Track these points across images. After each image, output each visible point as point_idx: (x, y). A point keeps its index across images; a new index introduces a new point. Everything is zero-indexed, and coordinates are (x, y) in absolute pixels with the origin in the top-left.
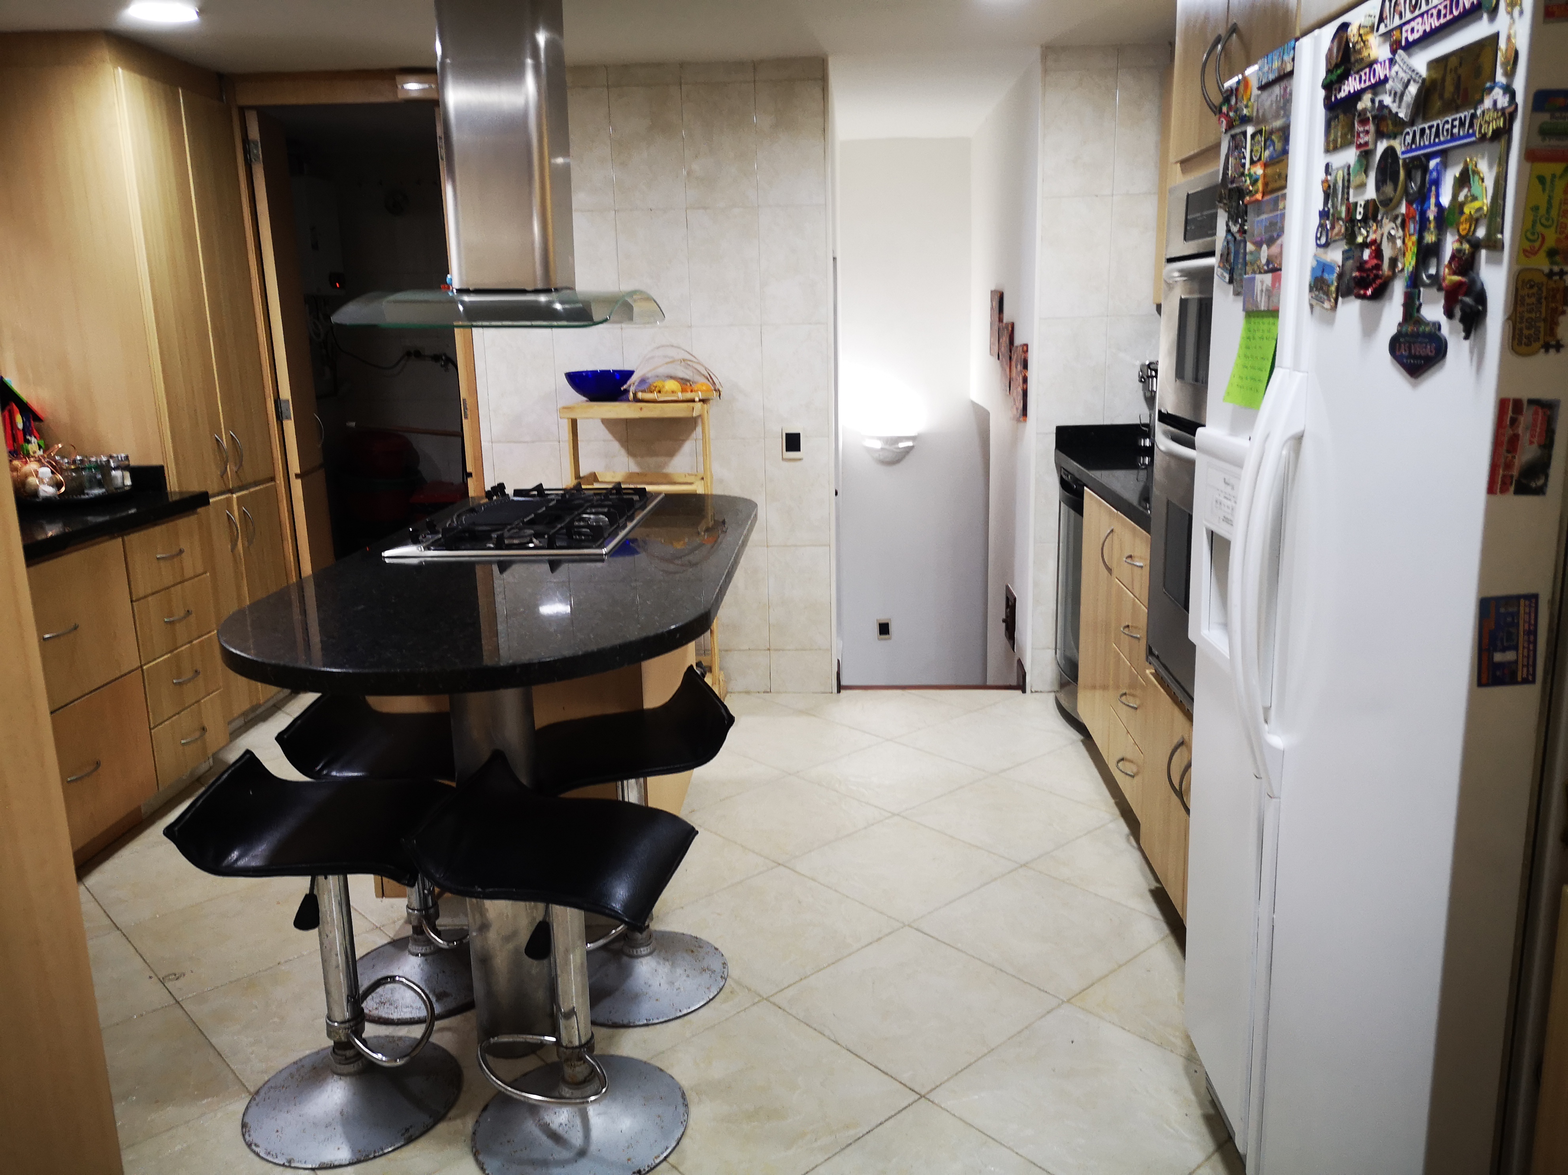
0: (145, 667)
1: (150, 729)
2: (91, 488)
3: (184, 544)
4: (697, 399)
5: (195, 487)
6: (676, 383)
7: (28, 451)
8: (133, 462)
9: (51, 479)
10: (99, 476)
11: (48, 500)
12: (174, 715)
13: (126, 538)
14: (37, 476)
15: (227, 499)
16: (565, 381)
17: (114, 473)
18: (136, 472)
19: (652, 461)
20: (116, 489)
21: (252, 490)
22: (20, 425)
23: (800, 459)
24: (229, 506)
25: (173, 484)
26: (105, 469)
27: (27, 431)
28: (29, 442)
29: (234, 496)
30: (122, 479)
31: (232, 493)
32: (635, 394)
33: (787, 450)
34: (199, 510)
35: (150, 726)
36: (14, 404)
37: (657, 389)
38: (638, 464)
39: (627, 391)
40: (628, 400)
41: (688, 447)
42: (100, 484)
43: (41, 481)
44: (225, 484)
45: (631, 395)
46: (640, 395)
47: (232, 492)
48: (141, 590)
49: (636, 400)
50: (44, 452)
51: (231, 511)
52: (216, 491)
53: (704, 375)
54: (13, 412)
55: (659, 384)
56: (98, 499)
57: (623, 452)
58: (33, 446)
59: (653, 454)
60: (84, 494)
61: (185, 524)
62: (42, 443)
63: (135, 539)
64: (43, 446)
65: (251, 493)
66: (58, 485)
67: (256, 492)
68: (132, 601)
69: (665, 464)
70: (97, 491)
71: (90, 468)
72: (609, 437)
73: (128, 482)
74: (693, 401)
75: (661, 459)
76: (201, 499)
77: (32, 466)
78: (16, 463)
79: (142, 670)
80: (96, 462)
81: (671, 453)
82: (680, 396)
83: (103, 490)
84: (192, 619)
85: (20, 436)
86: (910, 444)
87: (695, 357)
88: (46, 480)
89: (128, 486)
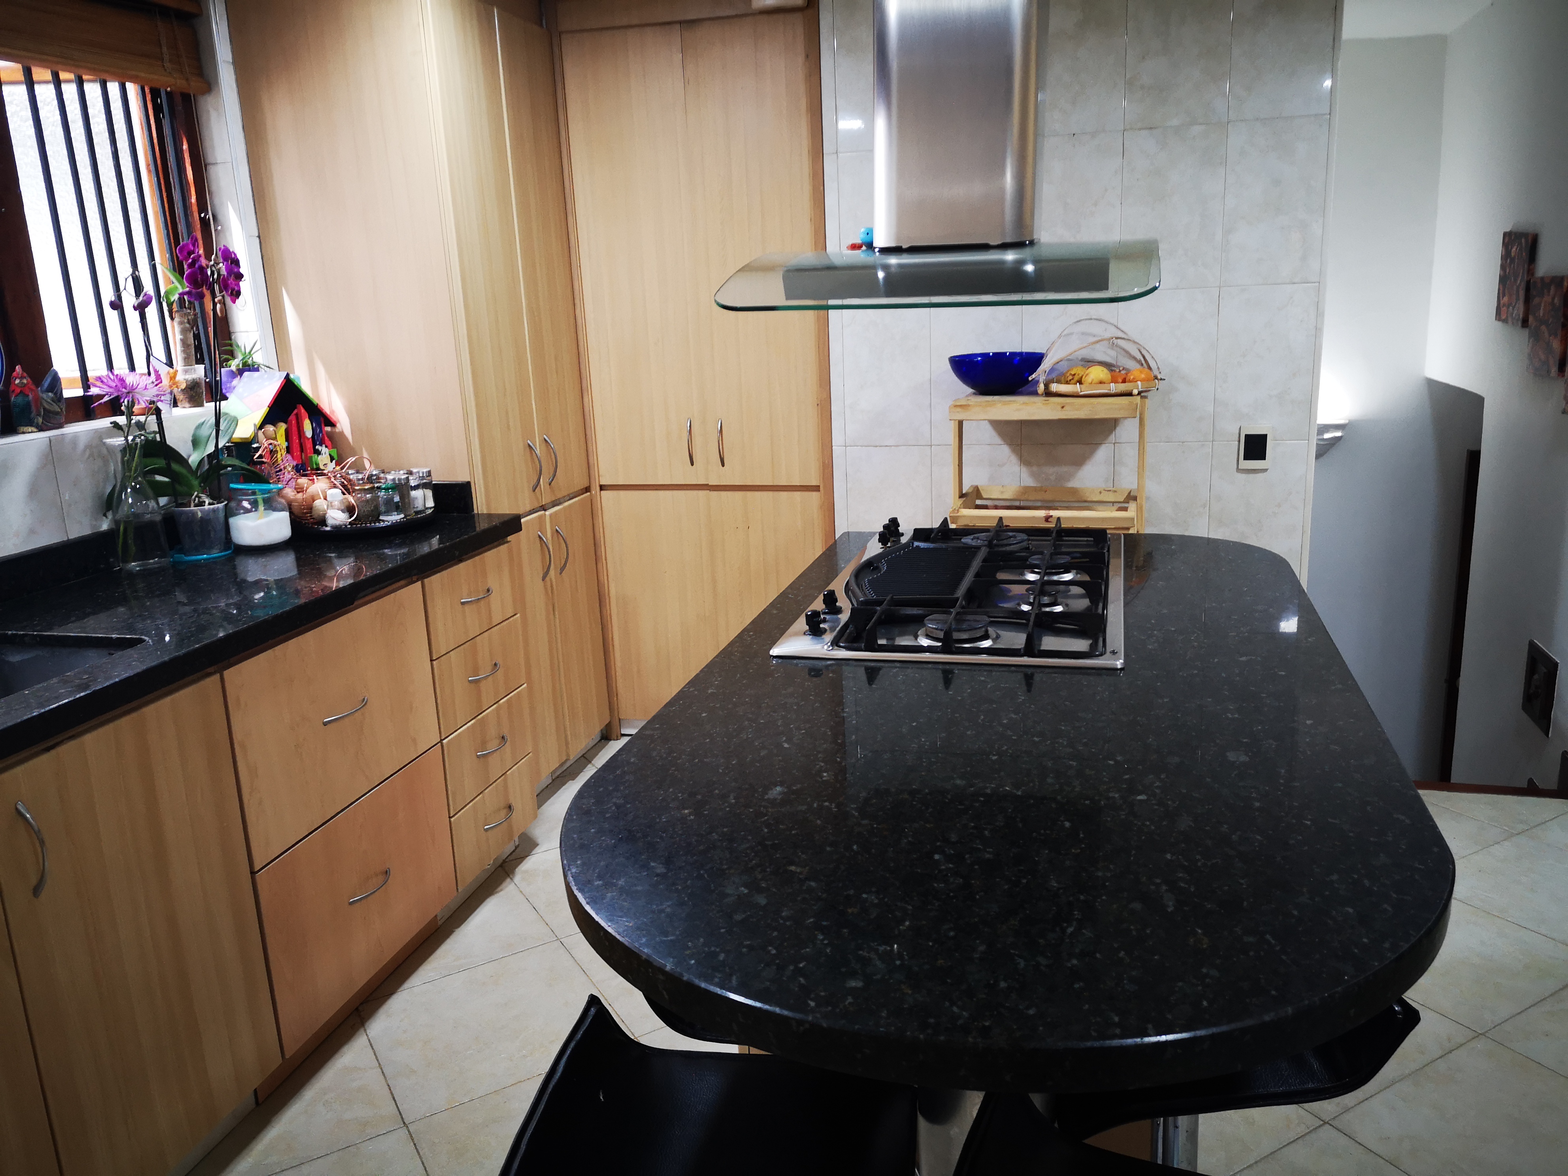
0: (444, 741)
1: (450, 817)
2: (388, 512)
3: (492, 582)
4: (1135, 392)
5: (505, 507)
6: (1105, 370)
7: (317, 464)
8: (436, 479)
9: (342, 502)
10: (397, 499)
11: (337, 529)
12: (479, 795)
13: (426, 580)
14: (325, 499)
15: (540, 517)
16: (948, 366)
17: (413, 493)
18: (441, 491)
19: (1052, 471)
20: (417, 513)
21: (566, 504)
22: (309, 433)
23: (1265, 470)
24: (542, 528)
25: (481, 504)
26: (402, 488)
27: (317, 440)
28: (318, 453)
29: (548, 513)
30: (424, 500)
31: (545, 510)
32: (1046, 386)
33: (1246, 458)
34: (509, 538)
35: (449, 814)
36: (302, 408)
37: (1076, 378)
38: (1033, 475)
39: (1036, 382)
40: (1035, 393)
41: (1103, 453)
42: (398, 508)
43: (330, 506)
44: (537, 499)
45: (1041, 388)
46: (1055, 387)
47: (544, 508)
48: (441, 647)
49: (1048, 394)
50: (337, 464)
51: (544, 533)
52: (528, 508)
53: (1135, 358)
54: (301, 417)
55: (1078, 371)
56: (395, 528)
57: (1014, 459)
58: (324, 458)
59: (1054, 461)
60: (379, 521)
61: (492, 557)
62: (334, 453)
63: (435, 581)
64: (335, 456)
65: (565, 508)
66: (350, 510)
67: (570, 506)
68: (432, 660)
69: (1070, 476)
70: (395, 518)
71: (387, 489)
72: (998, 440)
73: (430, 503)
74: (1130, 394)
75: (1065, 469)
76: (512, 525)
77: (319, 485)
78: (303, 481)
79: (442, 746)
80: (394, 480)
81: (1079, 461)
82: (1113, 388)
83: (402, 516)
84: (500, 673)
85: (309, 445)
86: (1339, 434)
87: (1125, 333)
88: (336, 503)
89: (431, 508)
